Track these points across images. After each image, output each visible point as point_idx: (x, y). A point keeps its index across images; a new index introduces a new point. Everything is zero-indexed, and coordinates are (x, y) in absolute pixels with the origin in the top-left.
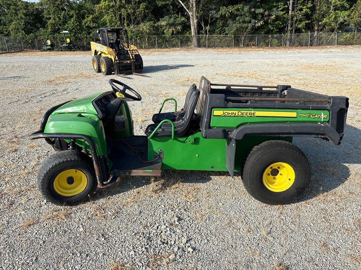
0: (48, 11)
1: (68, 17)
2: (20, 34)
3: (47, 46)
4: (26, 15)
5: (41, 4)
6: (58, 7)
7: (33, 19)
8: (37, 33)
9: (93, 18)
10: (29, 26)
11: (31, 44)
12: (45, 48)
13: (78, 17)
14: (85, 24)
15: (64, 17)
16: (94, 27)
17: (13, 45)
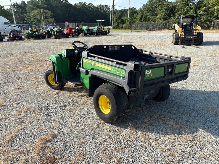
0: (179, 7)
1: (189, 9)
2: (160, 20)
3: (172, 27)
4: (166, 10)
5: (176, 3)
6: (185, 3)
7: (170, 12)
8: (170, 20)
9: (206, 9)
10: (166, 16)
11: (164, 26)
12: (170, 28)
13: (196, 9)
14: (199, 13)
15: (187, 10)
16: (204, 15)
17: (156, 26)
